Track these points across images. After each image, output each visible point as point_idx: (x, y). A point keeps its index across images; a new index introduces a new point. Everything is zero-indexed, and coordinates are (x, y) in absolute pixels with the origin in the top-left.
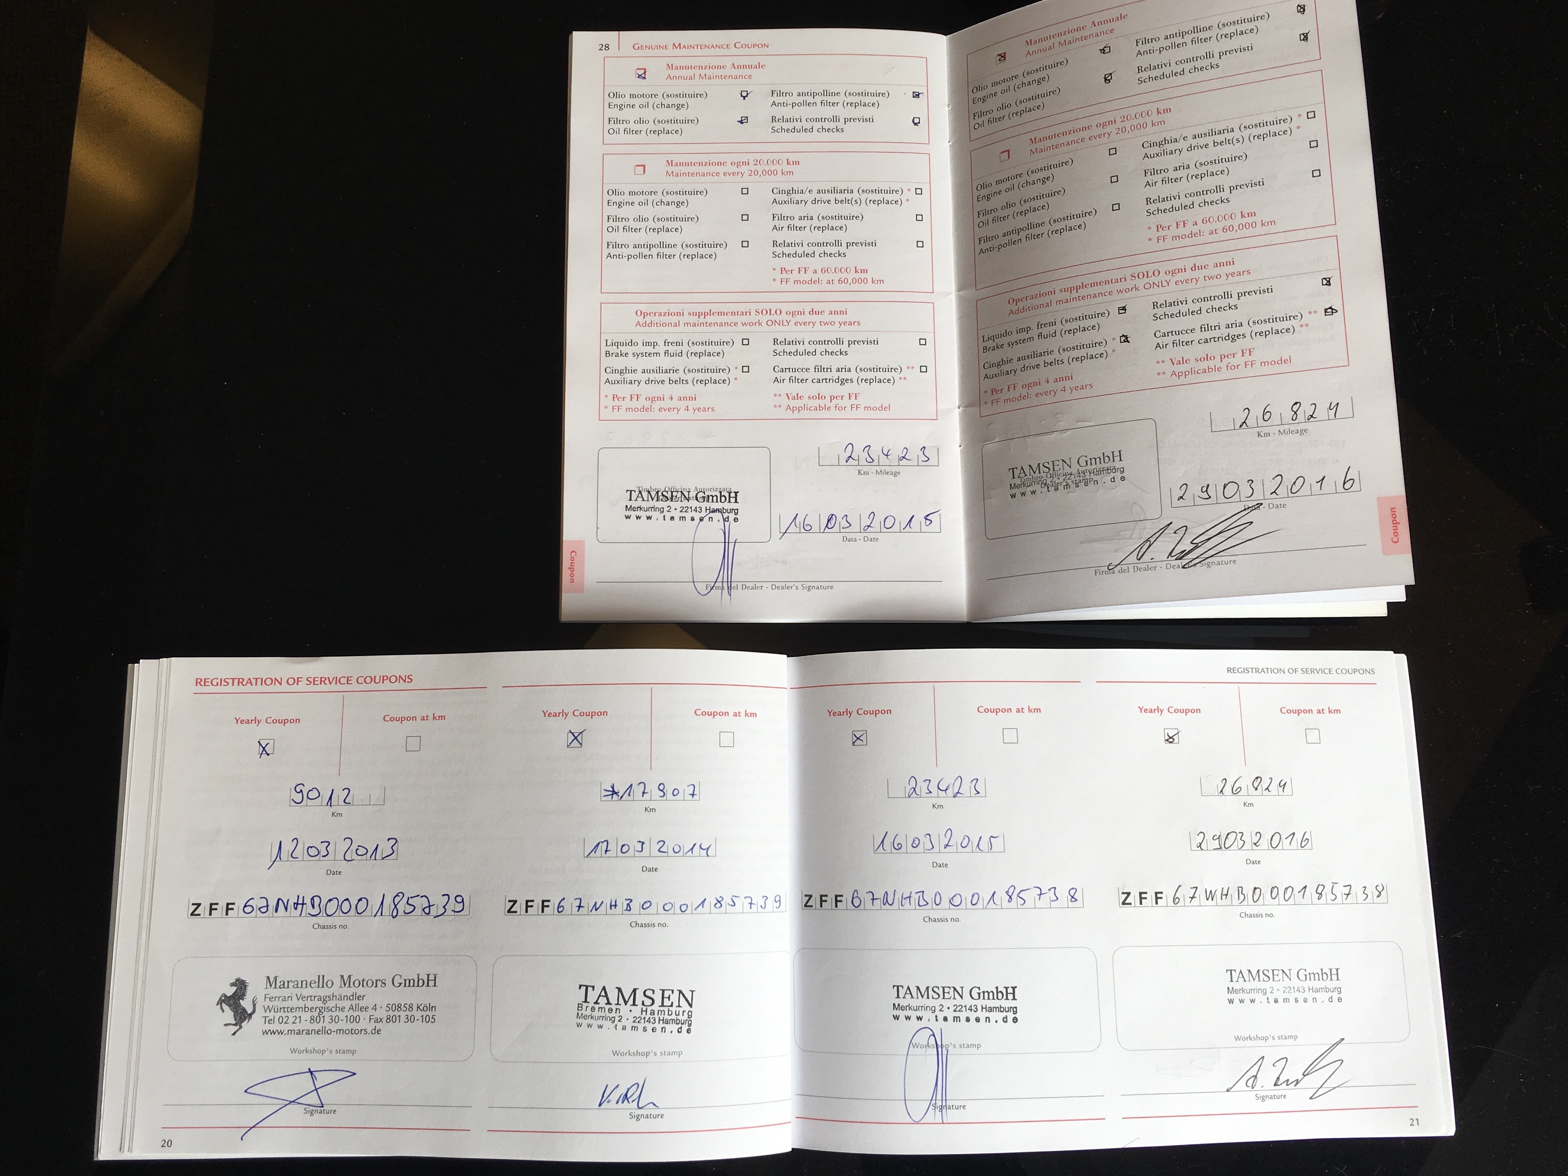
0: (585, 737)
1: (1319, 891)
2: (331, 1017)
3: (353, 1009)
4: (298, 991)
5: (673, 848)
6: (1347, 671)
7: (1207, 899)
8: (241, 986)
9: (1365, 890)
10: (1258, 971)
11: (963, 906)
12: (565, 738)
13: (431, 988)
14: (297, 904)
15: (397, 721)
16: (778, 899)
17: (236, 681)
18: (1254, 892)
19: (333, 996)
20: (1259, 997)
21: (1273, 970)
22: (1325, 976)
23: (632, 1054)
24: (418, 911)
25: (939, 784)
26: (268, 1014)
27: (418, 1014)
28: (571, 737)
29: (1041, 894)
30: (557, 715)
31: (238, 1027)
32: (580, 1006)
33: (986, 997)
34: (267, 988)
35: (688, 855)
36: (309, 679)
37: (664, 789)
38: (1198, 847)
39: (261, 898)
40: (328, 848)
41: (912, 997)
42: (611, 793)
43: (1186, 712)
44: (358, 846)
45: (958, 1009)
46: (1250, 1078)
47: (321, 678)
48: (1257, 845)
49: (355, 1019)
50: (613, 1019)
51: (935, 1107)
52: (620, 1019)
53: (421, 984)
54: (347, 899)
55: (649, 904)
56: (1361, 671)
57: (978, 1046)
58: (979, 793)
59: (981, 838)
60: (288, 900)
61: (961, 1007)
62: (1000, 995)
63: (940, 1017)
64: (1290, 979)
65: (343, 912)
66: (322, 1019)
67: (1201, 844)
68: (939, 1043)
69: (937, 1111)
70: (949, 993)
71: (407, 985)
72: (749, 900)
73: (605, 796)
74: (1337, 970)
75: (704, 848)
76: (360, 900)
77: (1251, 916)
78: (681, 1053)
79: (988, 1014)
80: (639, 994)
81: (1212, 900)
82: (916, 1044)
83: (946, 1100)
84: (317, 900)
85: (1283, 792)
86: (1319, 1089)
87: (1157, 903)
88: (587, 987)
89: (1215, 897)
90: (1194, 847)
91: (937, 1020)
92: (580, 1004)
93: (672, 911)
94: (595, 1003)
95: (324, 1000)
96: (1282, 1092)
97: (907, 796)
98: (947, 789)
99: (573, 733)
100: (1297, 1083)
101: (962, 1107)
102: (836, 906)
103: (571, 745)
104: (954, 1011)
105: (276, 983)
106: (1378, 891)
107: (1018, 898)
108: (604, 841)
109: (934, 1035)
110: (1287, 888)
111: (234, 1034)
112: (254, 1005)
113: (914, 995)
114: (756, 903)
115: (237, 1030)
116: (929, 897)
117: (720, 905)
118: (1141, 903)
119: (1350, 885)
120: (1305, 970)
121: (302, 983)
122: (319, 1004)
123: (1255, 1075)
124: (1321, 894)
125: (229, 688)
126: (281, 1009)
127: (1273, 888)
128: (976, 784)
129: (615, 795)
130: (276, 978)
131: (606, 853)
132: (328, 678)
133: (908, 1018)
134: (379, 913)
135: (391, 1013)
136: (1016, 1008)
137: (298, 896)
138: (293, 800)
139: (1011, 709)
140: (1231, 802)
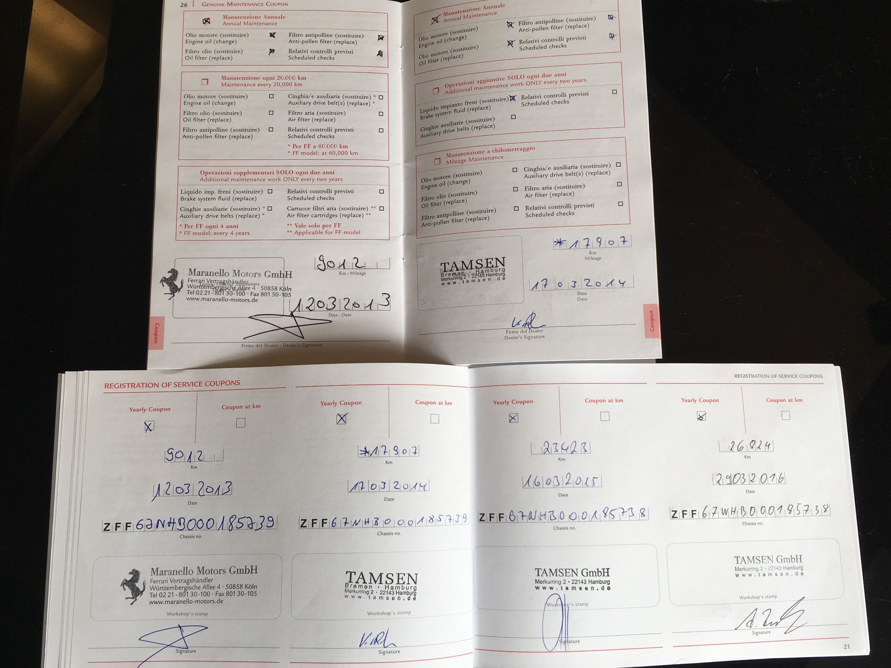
0: (348, 418)
1: (790, 509)
2: (192, 593)
3: (205, 587)
4: (172, 577)
5: (404, 486)
6: (806, 376)
7: (723, 514)
8: (136, 574)
9: (817, 508)
10: (754, 557)
11: (577, 520)
12: (335, 418)
13: (254, 574)
14: (170, 523)
15: (230, 409)
16: (465, 516)
17: (130, 385)
18: (751, 510)
19: (193, 580)
20: (754, 573)
21: (762, 557)
22: (793, 559)
23: (380, 614)
24: (245, 527)
25: (562, 445)
26: (152, 591)
27: (246, 591)
28: (339, 418)
29: (624, 512)
30: (330, 404)
31: (134, 599)
32: (346, 585)
33: (591, 575)
34: (152, 575)
35: (412, 490)
36: (176, 383)
37: (397, 449)
38: (717, 483)
39: (147, 519)
40: (189, 488)
41: (547, 575)
42: (364, 452)
43: (710, 401)
44: (208, 487)
45: (574, 583)
46: (749, 622)
47: (183, 383)
48: (753, 481)
49: (207, 594)
50: (368, 592)
51: (561, 642)
52: (372, 592)
53: (247, 572)
54: (201, 520)
55: (389, 521)
56: (815, 376)
57: (587, 605)
58: (586, 451)
59: (587, 478)
60: (164, 521)
61: (576, 581)
62: (600, 573)
63: (564, 587)
64: (772, 562)
65: (198, 528)
66: (186, 594)
67: (719, 481)
68: (563, 603)
69: (562, 644)
70: (569, 572)
71: (239, 572)
72: (449, 517)
73: (361, 454)
74: (800, 556)
75: (422, 486)
76: (209, 520)
77: (749, 524)
78: (410, 613)
79: (593, 585)
80: (384, 577)
81: (726, 514)
82: (549, 604)
83: (568, 637)
84: (182, 521)
85: (768, 449)
86: (790, 627)
87: (693, 517)
88: (351, 573)
89: (727, 513)
90: (715, 483)
91: (562, 589)
92: (347, 583)
93: (403, 525)
94: (356, 583)
95: (188, 582)
96: (768, 630)
97: (543, 453)
98: (567, 449)
99: (340, 415)
100: (777, 624)
101: (577, 642)
102: (500, 520)
103: (339, 423)
104: (572, 583)
105: (157, 572)
106: (825, 508)
107: (610, 515)
108: (361, 482)
109: (560, 598)
110: (770, 507)
111: (132, 604)
112: (144, 586)
113: (548, 574)
114: (453, 519)
115: (134, 602)
116: (556, 514)
117: (432, 521)
118: (683, 517)
119: (808, 505)
120: (781, 556)
121: (174, 572)
122: (185, 585)
123: (752, 619)
124: (791, 510)
125: (126, 390)
126: (161, 588)
127: (762, 507)
128: (584, 446)
129: (367, 454)
130: (157, 569)
131: (362, 490)
132: (188, 383)
133: (544, 588)
134: (221, 528)
135: (229, 590)
136: (609, 581)
137: (171, 518)
138: (166, 458)
139: (605, 400)
140: (738, 456)
